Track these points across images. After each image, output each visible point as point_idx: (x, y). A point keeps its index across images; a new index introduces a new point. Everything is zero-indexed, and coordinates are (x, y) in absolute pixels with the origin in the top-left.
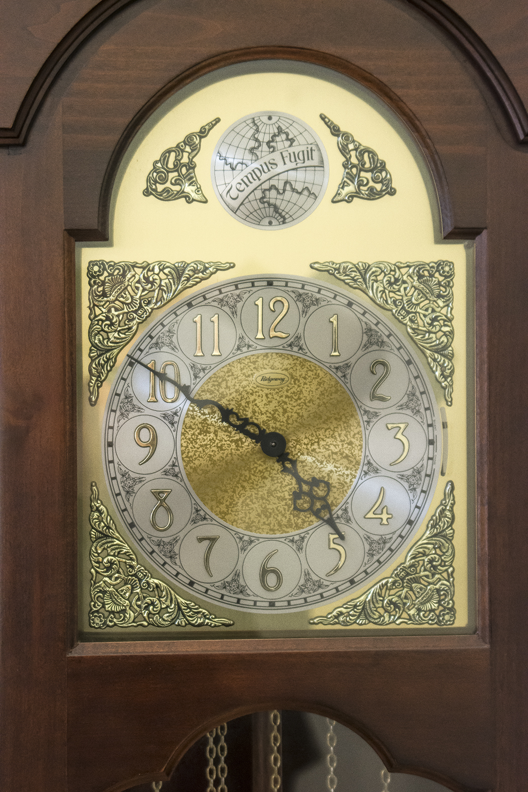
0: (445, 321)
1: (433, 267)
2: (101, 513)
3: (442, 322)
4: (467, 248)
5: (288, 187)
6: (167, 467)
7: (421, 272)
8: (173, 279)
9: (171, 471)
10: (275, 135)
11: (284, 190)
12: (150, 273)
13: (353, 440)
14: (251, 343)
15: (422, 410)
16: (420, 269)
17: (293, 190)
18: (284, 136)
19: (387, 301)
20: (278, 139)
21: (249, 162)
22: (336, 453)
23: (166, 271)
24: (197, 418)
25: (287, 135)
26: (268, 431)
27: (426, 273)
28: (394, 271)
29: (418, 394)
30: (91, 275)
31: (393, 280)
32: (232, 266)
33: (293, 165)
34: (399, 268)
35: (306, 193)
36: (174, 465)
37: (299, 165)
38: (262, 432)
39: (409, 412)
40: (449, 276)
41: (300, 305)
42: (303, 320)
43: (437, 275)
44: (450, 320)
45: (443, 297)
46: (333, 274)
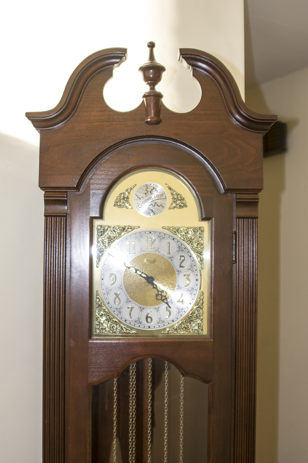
0: (201, 244)
1: (198, 229)
2: (99, 299)
3: (200, 245)
4: (208, 223)
5: (156, 204)
6: (119, 286)
7: (195, 230)
8: (122, 231)
9: (120, 288)
10: (152, 189)
11: (155, 205)
12: (115, 229)
13: (174, 279)
14: (144, 250)
15: (194, 271)
16: (194, 229)
17: (157, 205)
18: (155, 190)
19: (184, 238)
20: (153, 191)
21: (145, 197)
22: (169, 283)
23: (120, 228)
24: (128, 272)
25: (156, 189)
26: (149, 276)
27: (196, 230)
28: (187, 229)
29: (193, 266)
30: (98, 229)
31: (186, 232)
32: (139, 227)
33: (158, 198)
34: (188, 229)
35: (161, 206)
36: (121, 286)
37: (159, 198)
38: (147, 276)
39: (191, 271)
40: (203, 231)
41: (159, 239)
42: (160, 244)
43: (199, 231)
44: (203, 244)
45: (201, 237)
46: (169, 230)
